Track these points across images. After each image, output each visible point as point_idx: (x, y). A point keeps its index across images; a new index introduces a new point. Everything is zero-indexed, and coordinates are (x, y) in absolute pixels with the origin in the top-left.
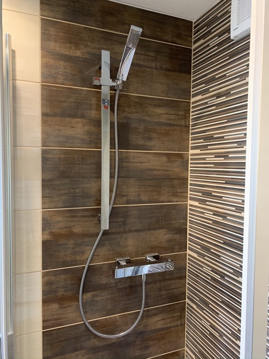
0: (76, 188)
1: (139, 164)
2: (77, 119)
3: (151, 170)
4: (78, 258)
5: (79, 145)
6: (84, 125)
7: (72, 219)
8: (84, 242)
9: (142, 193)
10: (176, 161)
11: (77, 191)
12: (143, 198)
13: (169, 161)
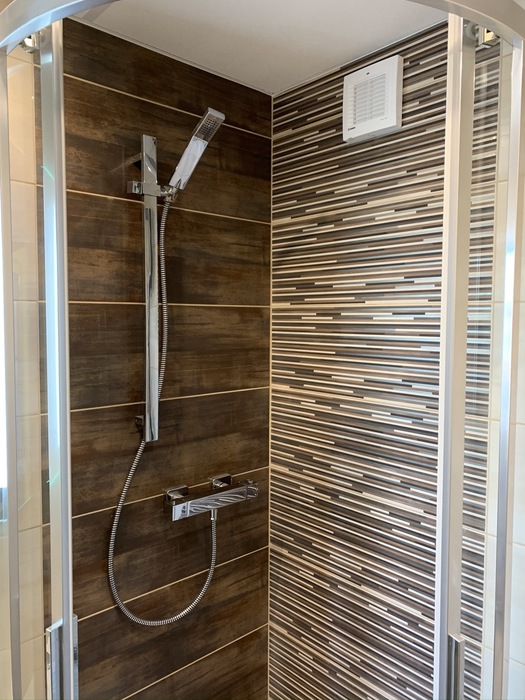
0: (99, 372)
1: (198, 327)
2: (98, 251)
3: (217, 336)
4: (104, 495)
5: (103, 296)
6: (110, 261)
7: (93, 428)
8: (112, 466)
9: (204, 376)
10: (253, 321)
11: (100, 377)
12: (205, 384)
13: (243, 321)
